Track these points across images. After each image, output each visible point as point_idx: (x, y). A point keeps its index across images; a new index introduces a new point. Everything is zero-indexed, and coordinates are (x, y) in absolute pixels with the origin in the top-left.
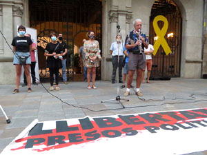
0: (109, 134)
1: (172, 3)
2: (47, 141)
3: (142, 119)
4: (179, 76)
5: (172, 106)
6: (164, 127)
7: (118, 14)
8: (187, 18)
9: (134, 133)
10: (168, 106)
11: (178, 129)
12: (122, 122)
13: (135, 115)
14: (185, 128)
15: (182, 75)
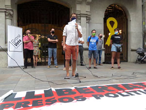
0: (64, 100)
1: (120, 9)
2: (15, 105)
3: (92, 90)
4: (127, 61)
5: (118, 81)
6: (107, 95)
7: (81, 16)
8: (131, 19)
9: (84, 99)
10: (114, 81)
11: (118, 96)
12: (77, 92)
13: (88, 87)
14: (123, 96)
15: (129, 60)
